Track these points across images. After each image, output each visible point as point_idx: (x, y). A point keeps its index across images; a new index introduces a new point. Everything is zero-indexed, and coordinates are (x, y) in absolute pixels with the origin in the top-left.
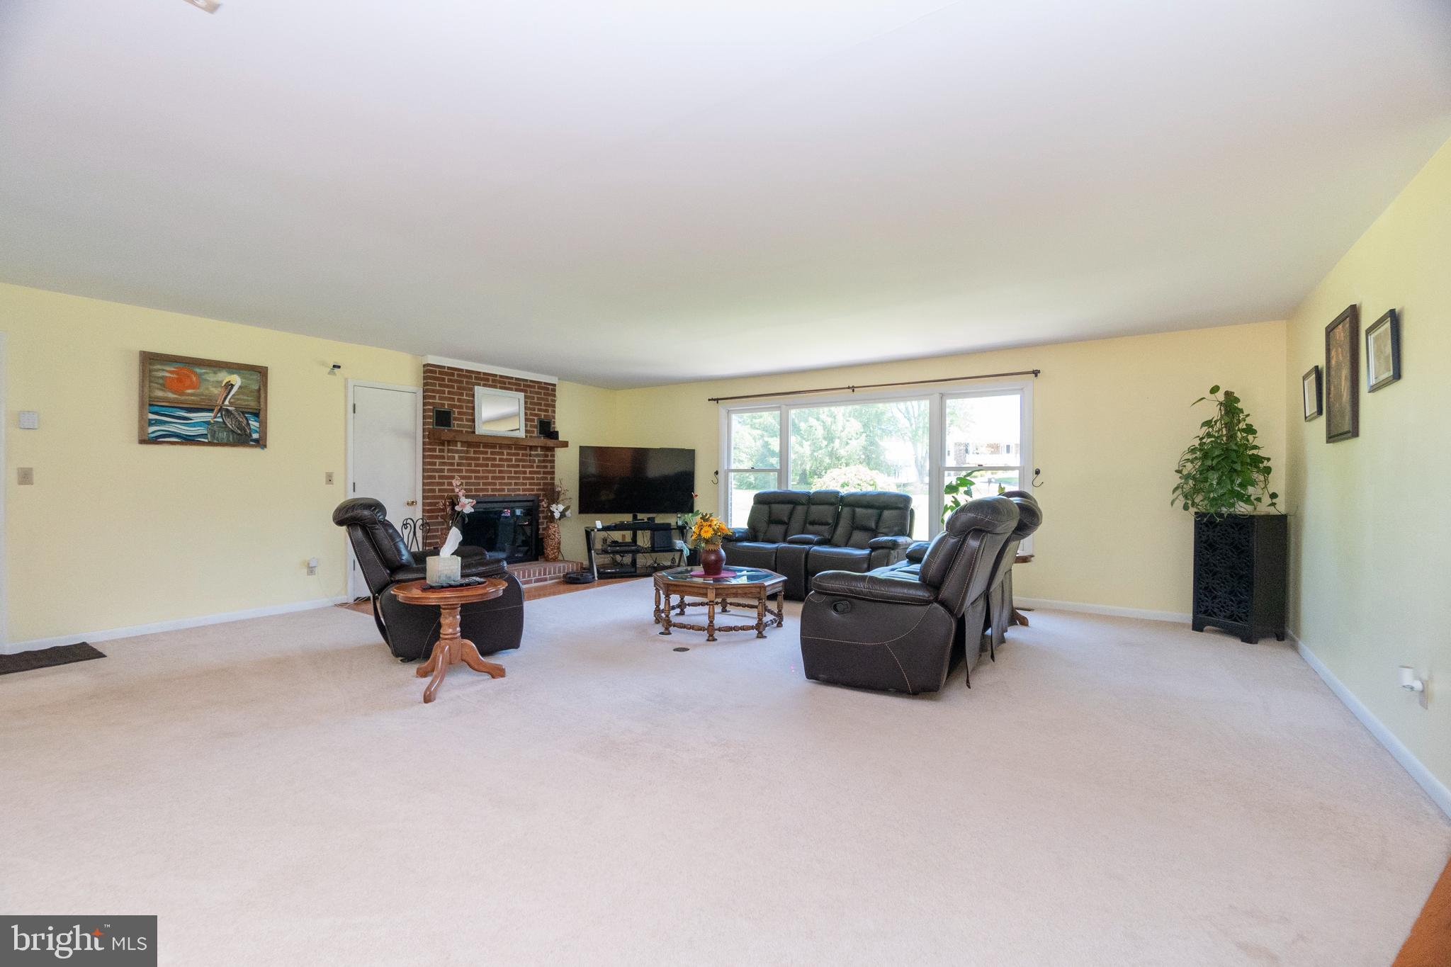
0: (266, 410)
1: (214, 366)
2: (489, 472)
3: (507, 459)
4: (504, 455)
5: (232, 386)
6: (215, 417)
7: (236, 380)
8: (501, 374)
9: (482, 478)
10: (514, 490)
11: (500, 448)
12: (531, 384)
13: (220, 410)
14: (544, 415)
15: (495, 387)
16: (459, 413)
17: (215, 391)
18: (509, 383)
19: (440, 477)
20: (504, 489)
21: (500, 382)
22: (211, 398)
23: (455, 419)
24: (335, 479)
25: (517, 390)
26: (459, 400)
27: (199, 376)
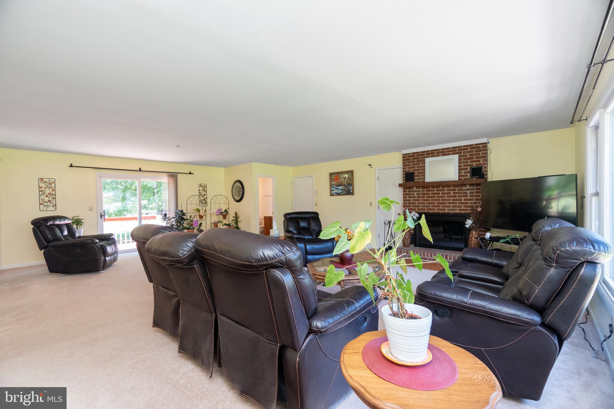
0: (353, 184)
1: (342, 173)
2: (436, 200)
3: (447, 193)
4: (445, 191)
5: (346, 178)
6: (343, 187)
7: (347, 176)
8: (442, 148)
9: (431, 203)
10: (452, 210)
11: (443, 187)
12: (465, 148)
13: (344, 185)
14: (476, 164)
15: (439, 156)
16: (418, 173)
17: (343, 180)
18: (448, 151)
19: (409, 203)
20: (445, 209)
21: (441, 152)
22: (342, 182)
23: (416, 176)
24: (373, 204)
25: (453, 154)
26: (418, 167)
27: (340, 176)
